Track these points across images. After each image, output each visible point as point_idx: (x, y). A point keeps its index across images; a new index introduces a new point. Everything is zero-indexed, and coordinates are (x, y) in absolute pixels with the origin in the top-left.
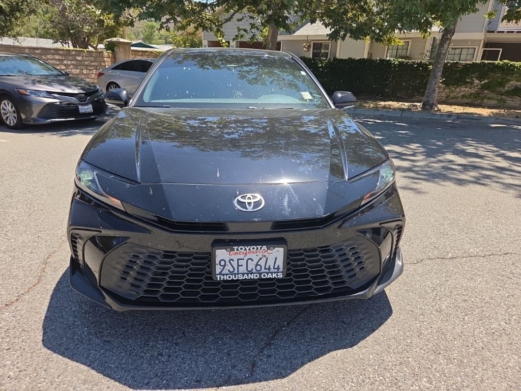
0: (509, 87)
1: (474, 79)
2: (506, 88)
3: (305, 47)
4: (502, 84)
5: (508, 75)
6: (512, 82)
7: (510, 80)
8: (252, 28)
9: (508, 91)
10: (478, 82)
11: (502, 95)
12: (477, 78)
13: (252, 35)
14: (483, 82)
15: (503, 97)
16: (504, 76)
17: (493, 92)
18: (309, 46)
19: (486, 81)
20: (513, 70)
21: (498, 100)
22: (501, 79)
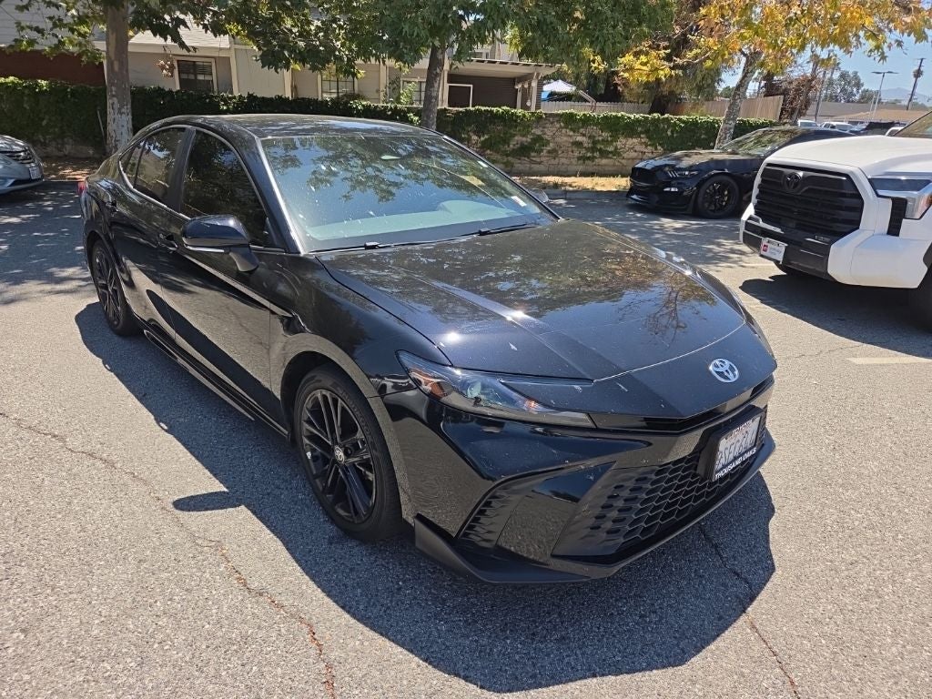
0: (514, 145)
1: (471, 134)
2: (511, 146)
3: (163, 68)
4: (506, 141)
5: (510, 128)
6: (516, 138)
7: (514, 135)
8: (55, 26)
9: (514, 150)
10: (476, 138)
11: (507, 155)
12: (475, 133)
13: (56, 41)
14: (482, 139)
15: (510, 158)
16: (506, 129)
17: (497, 152)
18: (172, 67)
19: (486, 137)
20: (516, 121)
21: (504, 163)
22: (504, 134)
